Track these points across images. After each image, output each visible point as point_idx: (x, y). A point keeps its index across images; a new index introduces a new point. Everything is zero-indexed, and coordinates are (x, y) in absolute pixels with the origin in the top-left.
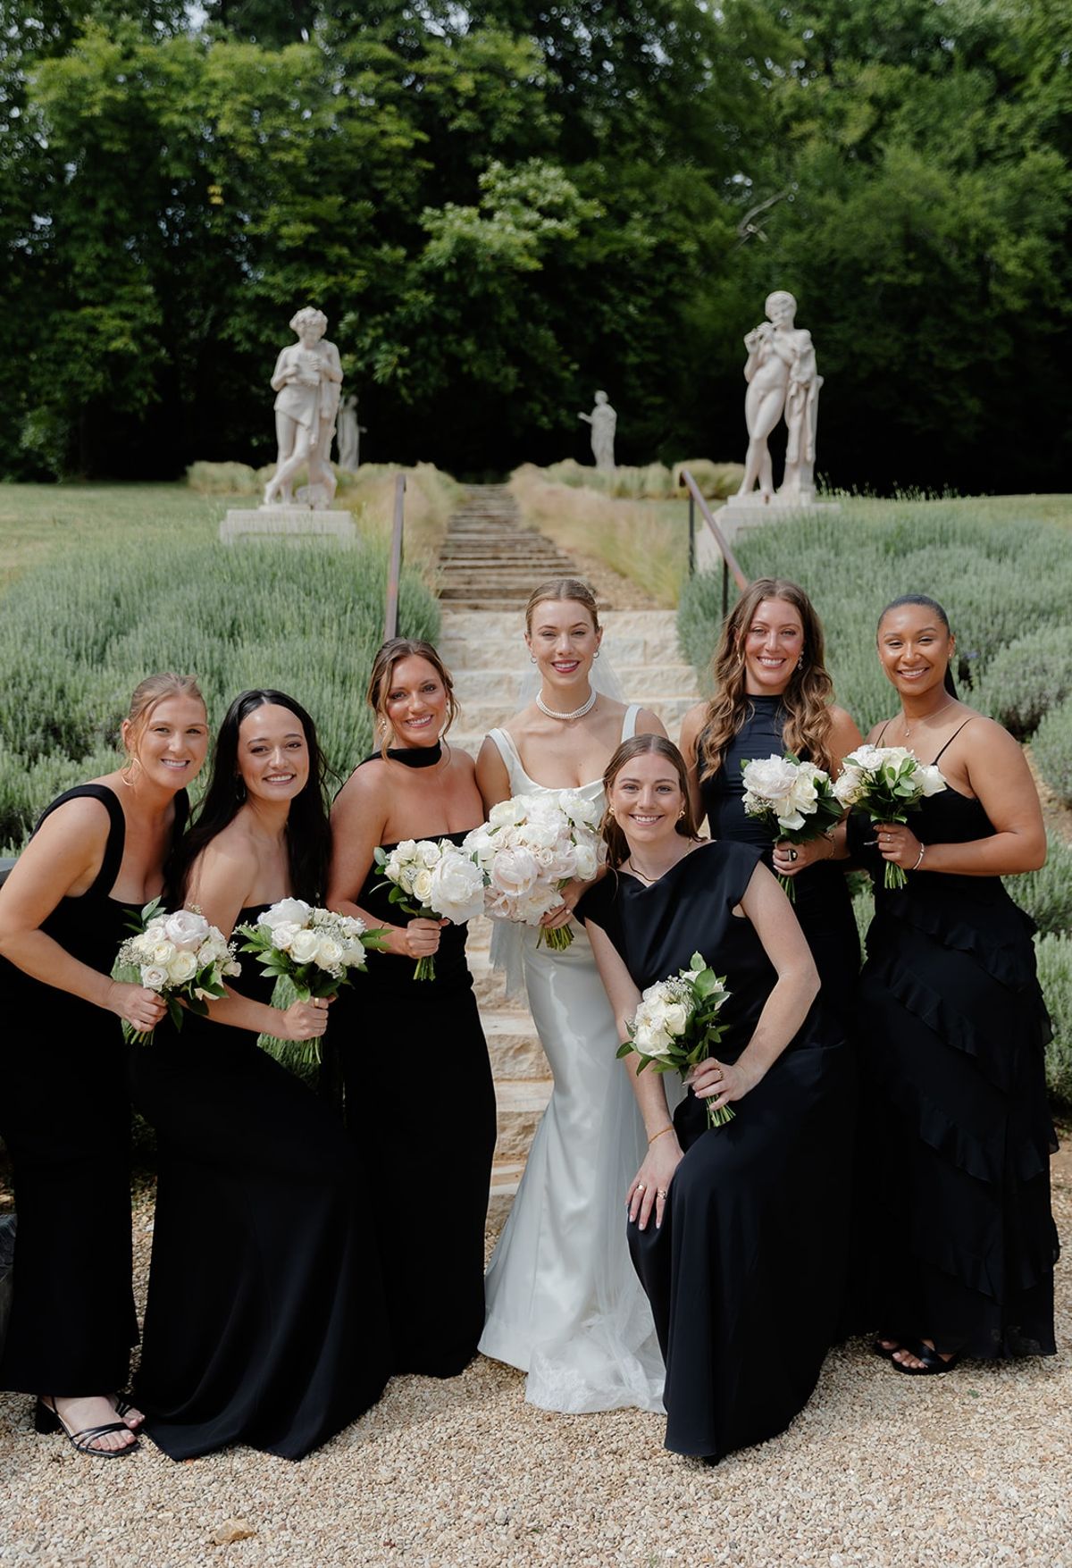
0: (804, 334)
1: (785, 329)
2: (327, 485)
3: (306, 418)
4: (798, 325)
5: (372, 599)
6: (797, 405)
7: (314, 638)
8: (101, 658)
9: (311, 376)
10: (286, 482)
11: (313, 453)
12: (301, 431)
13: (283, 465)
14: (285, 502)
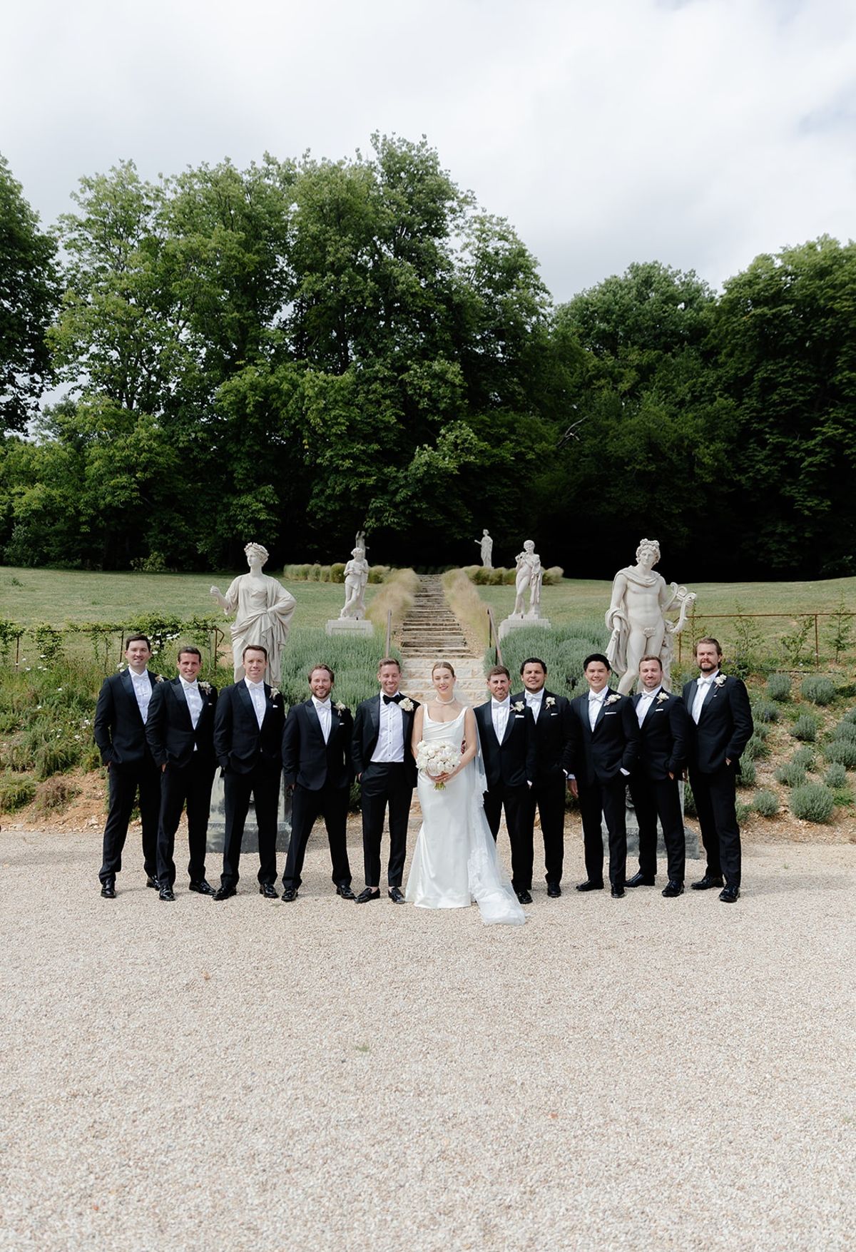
0: (538, 556)
1: (531, 554)
2: (363, 609)
3: (356, 586)
4: (535, 552)
6: (534, 582)
7: (362, 669)
8: (296, 676)
9: (358, 572)
10: (348, 609)
11: (358, 599)
12: (354, 591)
13: (348, 603)
14: (348, 617)
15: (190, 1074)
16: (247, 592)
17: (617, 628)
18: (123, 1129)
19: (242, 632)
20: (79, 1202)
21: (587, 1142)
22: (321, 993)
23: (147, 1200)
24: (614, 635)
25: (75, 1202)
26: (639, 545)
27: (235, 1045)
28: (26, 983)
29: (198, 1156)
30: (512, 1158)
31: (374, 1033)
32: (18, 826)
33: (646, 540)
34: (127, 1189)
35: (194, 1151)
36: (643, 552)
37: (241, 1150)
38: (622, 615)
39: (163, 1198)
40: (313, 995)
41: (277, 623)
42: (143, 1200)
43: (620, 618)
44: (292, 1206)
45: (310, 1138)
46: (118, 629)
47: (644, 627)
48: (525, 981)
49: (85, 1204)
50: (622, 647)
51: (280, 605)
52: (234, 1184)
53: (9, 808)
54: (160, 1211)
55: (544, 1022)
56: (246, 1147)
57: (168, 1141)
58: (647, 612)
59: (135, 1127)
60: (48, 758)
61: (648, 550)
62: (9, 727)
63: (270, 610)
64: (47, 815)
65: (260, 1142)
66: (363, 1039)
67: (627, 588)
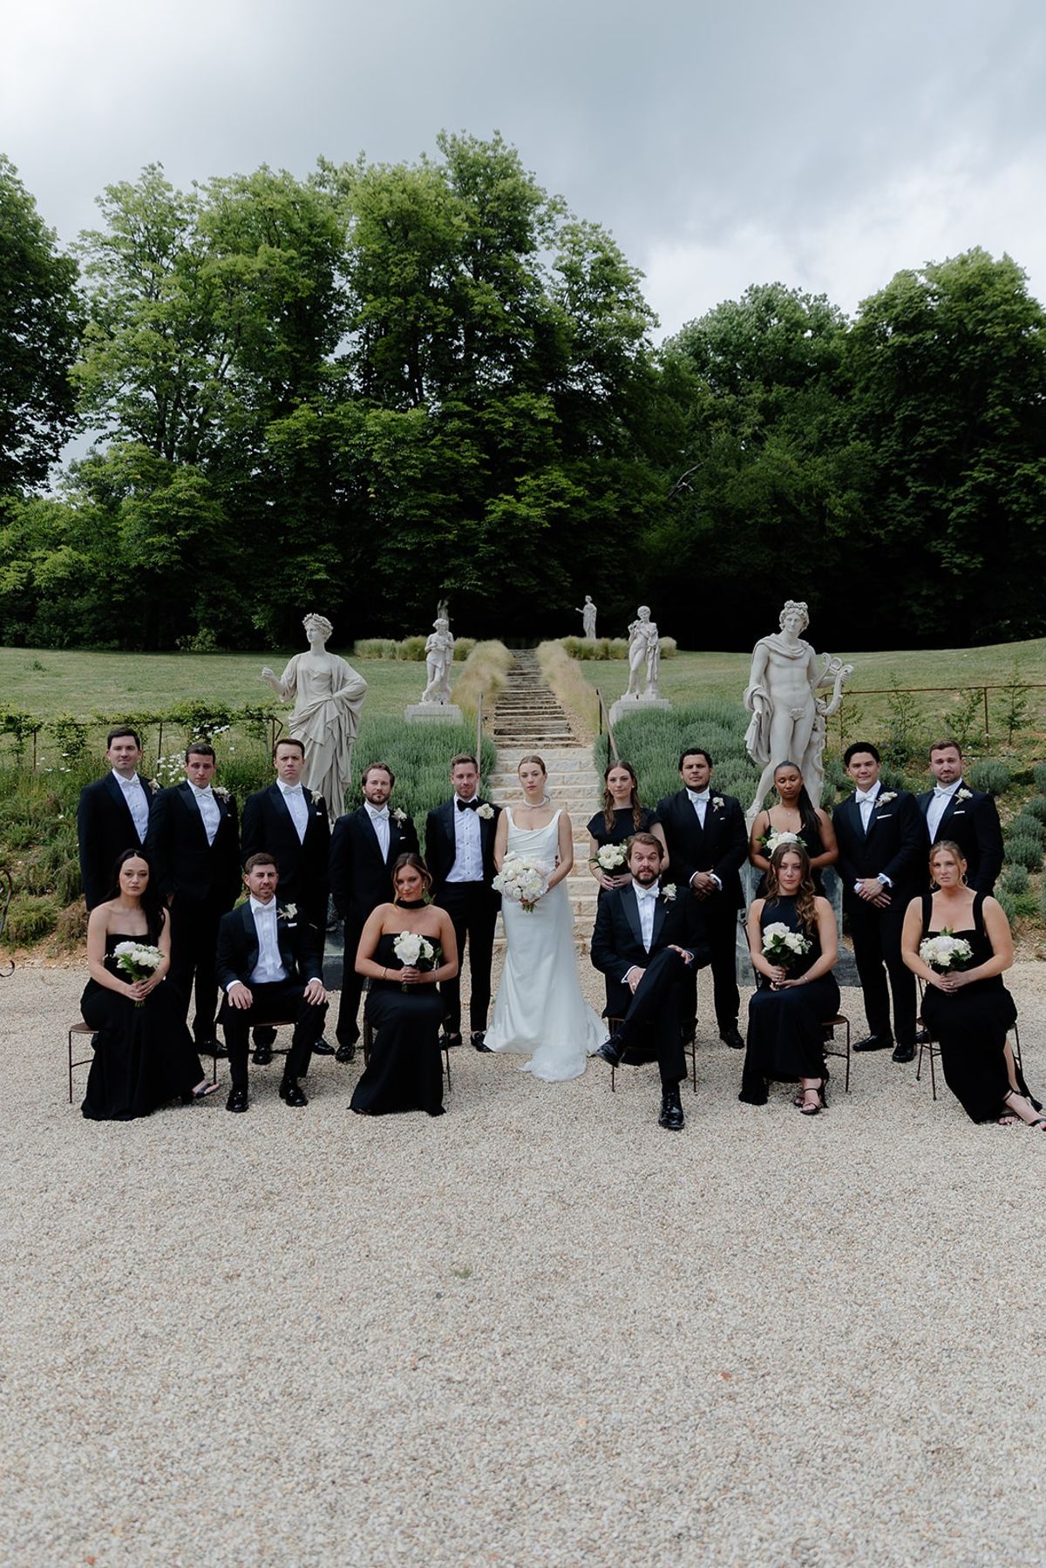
0: (654, 624)
1: (646, 622)
2: (448, 692)
3: (439, 665)
4: (652, 620)
5: (470, 746)
6: (651, 656)
9: (442, 647)
10: (431, 692)
11: (442, 679)
12: (437, 670)
13: (430, 685)
14: (431, 701)
15: (234, 1321)
16: (307, 674)
17: (758, 710)
18: (138, 1416)
19: (302, 722)
20: (68, 1551)
21: (775, 1419)
22: (409, 1190)
23: (165, 1543)
24: (754, 718)
25: (61, 1549)
26: (783, 608)
27: (295, 1272)
28: (25, 1185)
29: (242, 1460)
30: (676, 1450)
31: (478, 1250)
32: (36, 961)
33: (791, 602)
34: (137, 1525)
35: (235, 1452)
36: (788, 617)
37: (301, 1447)
38: (764, 693)
39: (188, 1538)
40: (397, 1193)
41: (345, 711)
42: (160, 1543)
43: (762, 698)
44: (372, 1545)
45: (395, 1423)
46: (155, 720)
47: (789, 708)
48: (668, 1165)
49: (76, 1553)
50: (764, 734)
51: (348, 689)
52: (291, 1508)
53: (24, 940)
54: (183, 1562)
55: (698, 1226)
56: (308, 1443)
57: (200, 1435)
58: (794, 689)
59: (156, 1413)
60: (72, 878)
61: (794, 614)
62: (24, 841)
63: (336, 695)
64: (72, 948)
65: (328, 1436)
66: (463, 1258)
67: (769, 660)
